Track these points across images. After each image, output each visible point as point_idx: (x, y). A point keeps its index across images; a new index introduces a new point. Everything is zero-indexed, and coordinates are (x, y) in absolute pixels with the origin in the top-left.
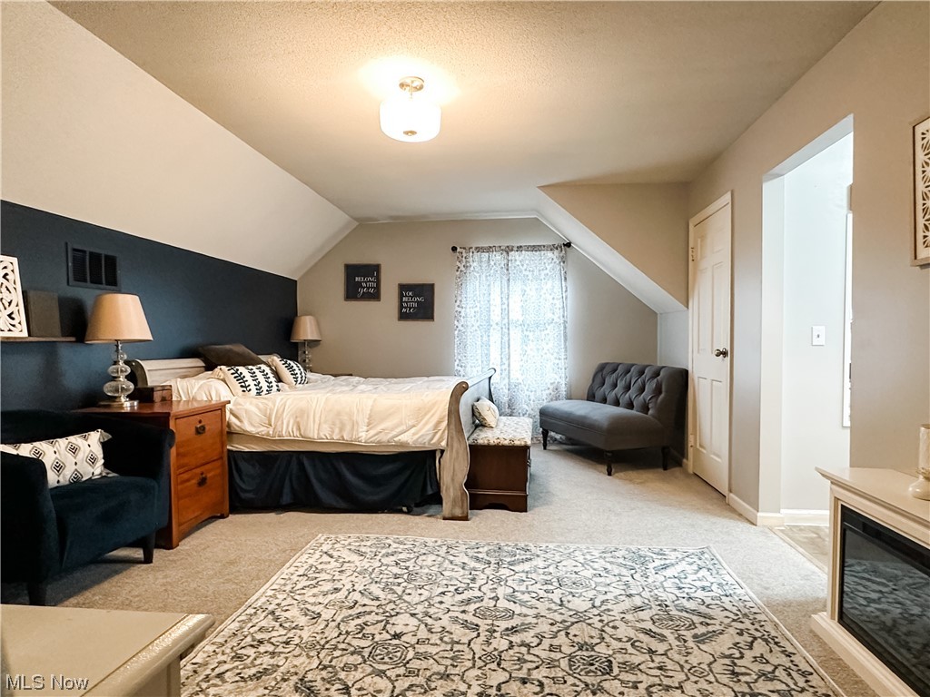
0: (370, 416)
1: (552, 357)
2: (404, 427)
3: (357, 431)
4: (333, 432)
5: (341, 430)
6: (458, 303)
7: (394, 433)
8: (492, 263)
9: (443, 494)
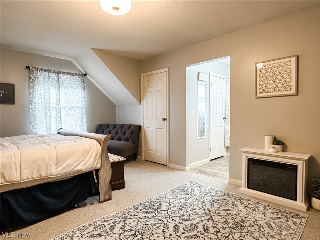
0: (57, 160)
1: (79, 122)
2: (78, 162)
3: (50, 169)
4: (33, 174)
5: (39, 171)
6: (31, 96)
7: (74, 166)
8: (50, 78)
9: (100, 191)
